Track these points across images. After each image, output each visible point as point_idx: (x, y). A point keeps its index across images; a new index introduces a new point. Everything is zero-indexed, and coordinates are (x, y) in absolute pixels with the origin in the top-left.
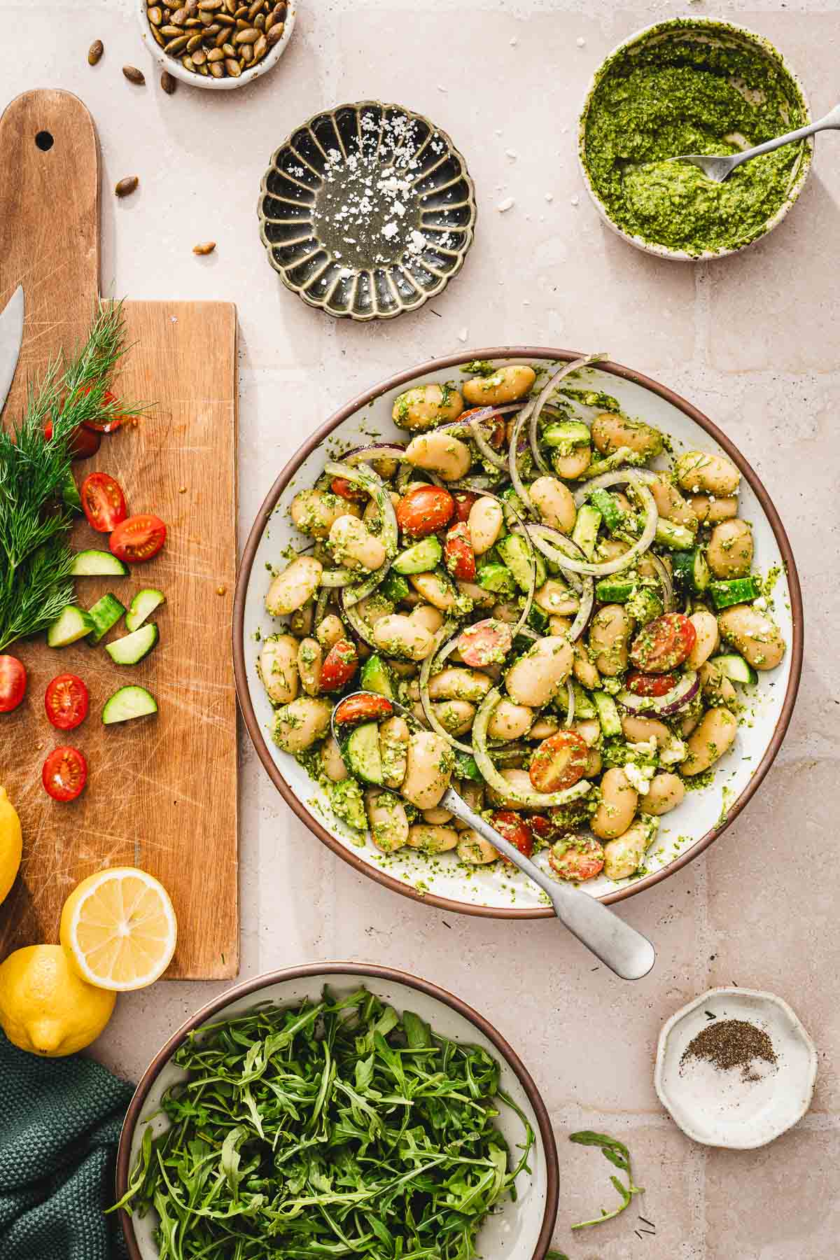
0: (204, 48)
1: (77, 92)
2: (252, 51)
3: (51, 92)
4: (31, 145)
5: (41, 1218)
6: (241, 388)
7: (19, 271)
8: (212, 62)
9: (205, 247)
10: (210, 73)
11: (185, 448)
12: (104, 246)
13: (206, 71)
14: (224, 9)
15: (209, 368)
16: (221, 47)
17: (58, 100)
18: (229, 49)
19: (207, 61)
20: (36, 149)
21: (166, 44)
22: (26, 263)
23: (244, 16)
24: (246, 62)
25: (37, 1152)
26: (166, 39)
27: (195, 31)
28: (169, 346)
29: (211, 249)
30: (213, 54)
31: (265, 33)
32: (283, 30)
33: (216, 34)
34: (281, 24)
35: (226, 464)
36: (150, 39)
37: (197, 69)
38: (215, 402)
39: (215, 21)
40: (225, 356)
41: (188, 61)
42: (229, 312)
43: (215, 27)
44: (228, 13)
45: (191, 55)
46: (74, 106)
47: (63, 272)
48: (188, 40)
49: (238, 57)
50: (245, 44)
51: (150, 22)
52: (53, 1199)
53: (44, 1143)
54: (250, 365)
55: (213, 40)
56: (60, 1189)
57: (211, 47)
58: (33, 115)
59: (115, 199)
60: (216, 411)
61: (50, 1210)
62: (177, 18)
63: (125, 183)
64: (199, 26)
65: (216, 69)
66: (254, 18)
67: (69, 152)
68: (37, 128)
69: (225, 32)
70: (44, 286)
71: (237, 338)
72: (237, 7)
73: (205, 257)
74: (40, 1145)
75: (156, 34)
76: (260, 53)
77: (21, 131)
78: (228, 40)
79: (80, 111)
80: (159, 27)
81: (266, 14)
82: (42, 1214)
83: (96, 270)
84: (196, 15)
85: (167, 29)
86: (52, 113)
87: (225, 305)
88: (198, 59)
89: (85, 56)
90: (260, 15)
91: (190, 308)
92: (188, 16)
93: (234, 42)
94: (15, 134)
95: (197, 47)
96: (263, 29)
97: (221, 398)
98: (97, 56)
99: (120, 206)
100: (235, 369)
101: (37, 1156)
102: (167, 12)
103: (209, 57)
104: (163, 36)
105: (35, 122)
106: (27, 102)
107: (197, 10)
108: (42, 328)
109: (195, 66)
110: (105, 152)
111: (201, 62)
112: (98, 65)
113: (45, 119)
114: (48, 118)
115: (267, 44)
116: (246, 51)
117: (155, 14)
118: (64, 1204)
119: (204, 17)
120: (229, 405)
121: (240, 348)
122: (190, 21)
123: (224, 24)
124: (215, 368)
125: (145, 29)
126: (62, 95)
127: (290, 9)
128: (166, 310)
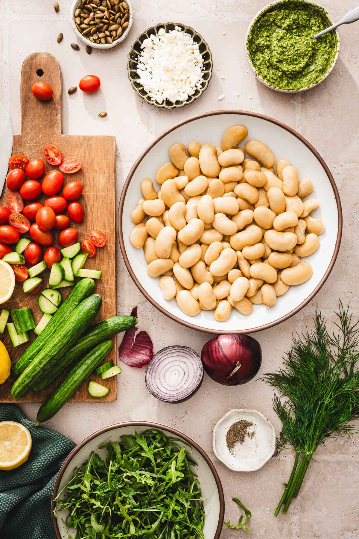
0: (98, 33)
1: (53, 54)
2: (116, 33)
3: (42, 54)
4: (35, 75)
5: (40, 496)
6: (117, 169)
7: (30, 124)
8: (101, 38)
9: (103, 114)
10: (100, 42)
11: (95, 193)
12: (64, 114)
13: (98, 42)
14: (105, 17)
15: (105, 162)
16: (104, 32)
17: (45, 57)
18: (107, 33)
19: (99, 38)
20: (37, 76)
21: (83, 32)
22: (33, 120)
23: (113, 20)
24: (114, 38)
25: (37, 469)
26: (82, 30)
27: (93, 26)
28: (89, 153)
29: (105, 115)
30: (101, 35)
31: (121, 26)
32: (128, 25)
33: (102, 27)
34: (127, 22)
35: (111, 199)
36: (76, 30)
37: (95, 41)
38: (107, 175)
39: (102, 22)
40: (111, 157)
41: (91, 38)
42: (112, 140)
43: (102, 24)
44: (107, 19)
45: (92, 35)
46: (52, 59)
47: (47, 124)
48: (91, 30)
49: (111, 36)
50: (114, 31)
51: (76, 23)
52: (44, 489)
53: (40, 465)
54: (121, 160)
55: (101, 30)
56: (46, 484)
57: (100, 32)
58: (36, 62)
59: (68, 95)
60: (107, 179)
61: (44, 493)
62: (86, 21)
63: (72, 89)
64: (95, 24)
65: (103, 41)
66: (117, 20)
67: (50, 77)
68: (37, 68)
69: (106, 26)
70: (40, 129)
71: (116, 150)
72: (110, 17)
73: (103, 118)
74: (38, 466)
75: (78, 28)
76: (120, 34)
77: (31, 69)
78: (107, 30)
79: (54, 61)
80: (79, 25)
81: (121, 19)
82: (40, 495)
83: (60, 123)
84: (94, 20)
85: (83, 26)
86: (43, 62)
87: (111, 137)
88: (95, 37)
89: (56, 39)
90: (119, 19)
91: (97, 138)
92: (91, 21)
93: (109, 30)
94: (29, 70)
95: (95, 32)
96: (120, 24)
97: (109, 174)
98: (60, 39)
99: (70, 98)
100: (115, 162)
101: (37, 471)
102: (82, 19)
103: (100, 36)
104: (81, 28)
105: (36, 66)
106: (33, 57)
107: (94, 18)
108: (39, 146)
109: (94, 40)
110: (64, 77)
111: (96, 38)
112: (61, 43)
113: (40, 64)
114: (41, 63)
115: (122, 31)
116: (114, 33)
117: (78, 20)
118: (49, 490)
119: (97, 21)
120: (113, 176)
121: (117, 154)
122: (92, 22)
123: (105, 23)
124: (107, 162)
125: (74, 26)
126: (47, 54)
127: (131, 16)
128: (88, 139)
